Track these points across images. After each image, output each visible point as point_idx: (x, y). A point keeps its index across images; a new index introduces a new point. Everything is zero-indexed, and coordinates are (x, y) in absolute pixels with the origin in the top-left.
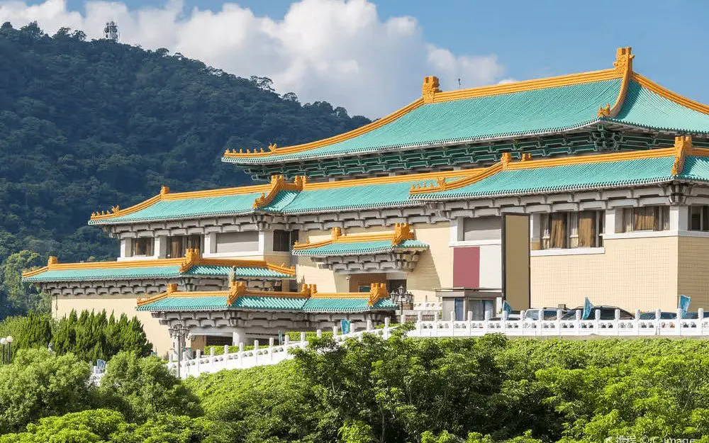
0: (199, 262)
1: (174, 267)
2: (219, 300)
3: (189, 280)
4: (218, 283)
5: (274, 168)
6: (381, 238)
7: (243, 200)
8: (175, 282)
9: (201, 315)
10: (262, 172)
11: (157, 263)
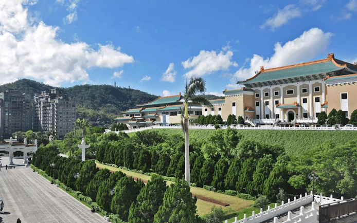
0: (133, 117)
1: (130, 118)
2: (135, 122)
3: (132, 120)
4: (135, 120)
5: (142, 106)
6: (153, 115)
7: (138, 110)
8: (130, 120)
9: (133, 124)
10: (141, 107)
11: (129, 117)
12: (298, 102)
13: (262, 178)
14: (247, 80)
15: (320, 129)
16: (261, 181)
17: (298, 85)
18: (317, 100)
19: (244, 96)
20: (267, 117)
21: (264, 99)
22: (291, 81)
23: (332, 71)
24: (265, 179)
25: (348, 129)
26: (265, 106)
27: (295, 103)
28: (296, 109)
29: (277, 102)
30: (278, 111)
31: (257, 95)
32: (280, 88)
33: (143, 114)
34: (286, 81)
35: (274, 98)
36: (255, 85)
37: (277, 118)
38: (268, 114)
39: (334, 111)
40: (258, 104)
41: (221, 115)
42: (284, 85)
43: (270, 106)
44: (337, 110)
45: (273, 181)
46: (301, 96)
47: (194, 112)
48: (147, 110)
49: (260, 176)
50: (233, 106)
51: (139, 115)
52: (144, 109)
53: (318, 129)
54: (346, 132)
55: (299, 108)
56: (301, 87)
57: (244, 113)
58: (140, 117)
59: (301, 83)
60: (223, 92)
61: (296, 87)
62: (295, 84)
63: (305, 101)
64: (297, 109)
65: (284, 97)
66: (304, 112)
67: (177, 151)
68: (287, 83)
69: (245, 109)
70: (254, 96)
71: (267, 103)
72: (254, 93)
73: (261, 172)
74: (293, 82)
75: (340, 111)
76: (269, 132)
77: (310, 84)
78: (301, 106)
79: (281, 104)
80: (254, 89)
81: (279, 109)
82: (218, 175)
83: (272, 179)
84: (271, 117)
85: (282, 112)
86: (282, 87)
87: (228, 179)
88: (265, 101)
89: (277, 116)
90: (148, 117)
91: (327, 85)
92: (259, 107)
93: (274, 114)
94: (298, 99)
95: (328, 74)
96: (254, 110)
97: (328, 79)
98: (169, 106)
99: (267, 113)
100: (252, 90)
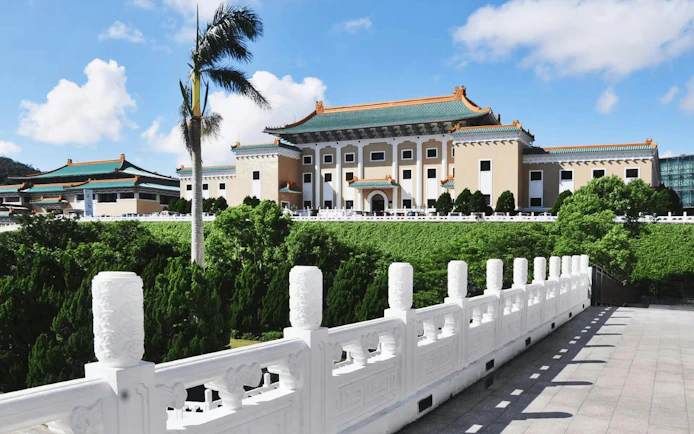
2: (6, 213)
4: (6, 210)
6: (56, 200)
7: (14, 188)
10: (20, 182)
12: (394, 178)
13: (350, 300)
14: (288, 127)
15: (448, 220)
16: (347, 307)
17: (395, 143)
18: (432, 174)
19: (280, 157)
20: (329, 205)
21: (322, 167)
22: (381, 132)
23: (463, 117)
24: (356, 301)
25: (502, 220)
26: (325, 184)
27: (387, 179)
28: (389, 191)
29: (350, 176)
30: (351, 193)
31: (308, 160)
32: (357, 148)
33: (28, 198)
34: (369, 133)
35: (343, 166)
36: (305, 138)
37: (348, 207)
38: (330, 198)
39: (466, 192)
40: (308, 179)
41: (225, 197)
42: (366, 142)
43: (334, 184)
44: (473, 192)
45: (376, 302)
46: (400, 163)
47: (158, 197)
48: (37, 188)
49: (345, 297)
50: (254, 178)
51: (17, 200)
52: (30, 187)
53: (444, 220)
54: (498, 225)
55: (396, 188)
56: (400, 147)
57: (280, 193)
58: (20, 203)
59: (401, 140)
60: (233, 148)
61: (391, 146)
62: (388, 140)
63: (407, 175)
64: (391, 190)
65: (366, 164)
66: (403, 197)
67: (133, 258)
68: (372, 137)
69: (282, 185)
70: (299, 161)
71: (328, 177)
72: (301, 156)
73: (347, 287)
74: (384, 136)
75: (478, 193)
76: (343, 226)
77: (419, 141)
78: (398, 185)
79: (359, 177)
80: (301, 146)
81: (353, 189)
82: (245, 300)
83: (374, 300)
84: (335, 205)
85: (359, 196)
86: (360, 145)
87: (268, 307)
88: (325, 171)
89: (349, 204)
90: (42, 205)
91: (454, 143)
92: (310, 185)
93: (342, 199)
94: (392, 171)
95: (455, 122)
96: (300, 189)
97: (458, 131)
98: (95, 181)
99: (328, 197)
100: (297, 149)
